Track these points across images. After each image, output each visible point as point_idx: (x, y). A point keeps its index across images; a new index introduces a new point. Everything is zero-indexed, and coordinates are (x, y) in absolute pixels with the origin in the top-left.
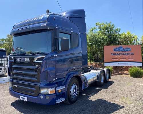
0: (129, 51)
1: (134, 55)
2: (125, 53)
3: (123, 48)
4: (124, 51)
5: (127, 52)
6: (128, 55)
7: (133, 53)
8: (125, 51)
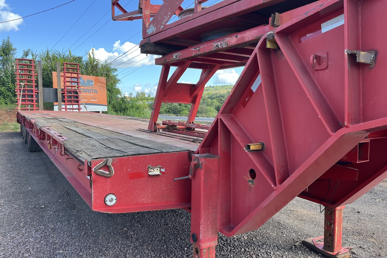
0: (91, 85)
1: (97, 93)
2: (86, 89)
3: (83, 80)
4: (84, 86)
5: (89, 88)
6: (90, 92)
7: (96, 90)
8: (86, 86)
